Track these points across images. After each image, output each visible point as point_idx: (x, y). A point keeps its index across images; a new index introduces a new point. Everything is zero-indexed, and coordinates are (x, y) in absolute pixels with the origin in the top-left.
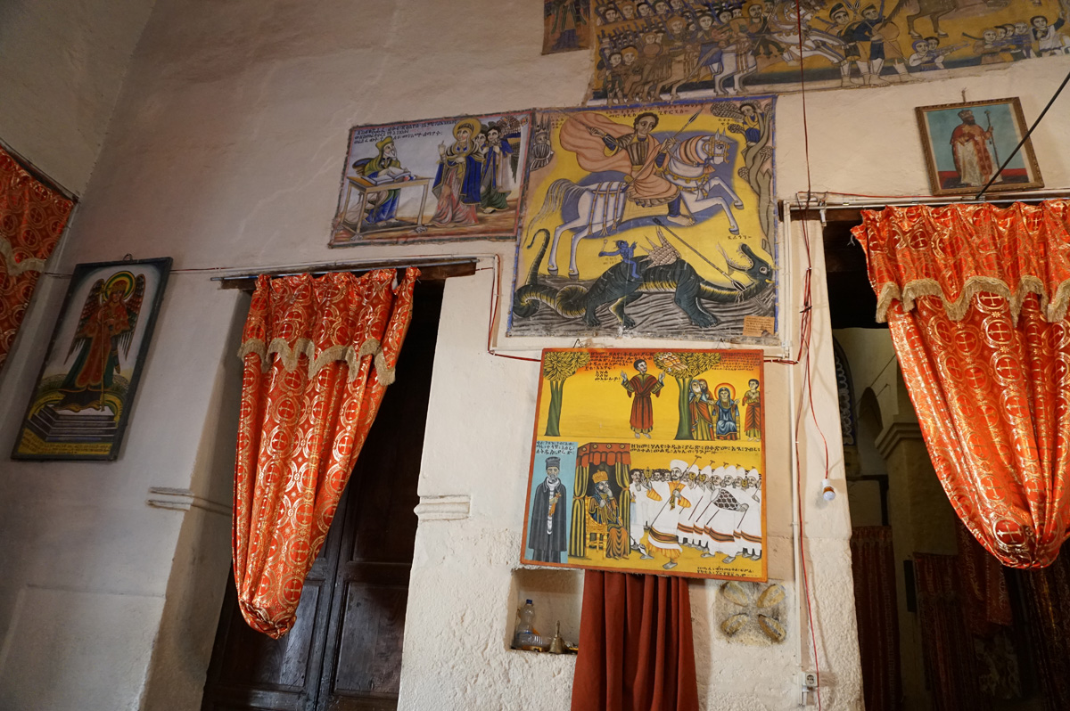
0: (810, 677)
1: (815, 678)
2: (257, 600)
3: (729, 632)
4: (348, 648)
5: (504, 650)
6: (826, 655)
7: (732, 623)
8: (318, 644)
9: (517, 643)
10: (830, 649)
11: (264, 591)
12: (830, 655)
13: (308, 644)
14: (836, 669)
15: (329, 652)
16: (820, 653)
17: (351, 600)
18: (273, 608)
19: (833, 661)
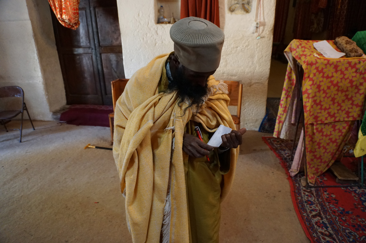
0: (257, 24)
1: (259, 24)
2: (64, 16)
3: (232, 10)
4: (101, 31)
5: (155, 24)
6: (264, 16)
7: (233, 7)
8: (90, 31)
9: (159, 21)
10: (265, 14)
11: (65, 13)
12: (265, 16)
13: (87, 31)
14: (266, 20)
15: (95, 33)
16: (262, 15)
17: (98, 14)
18: (70, 19)
19: (265, 18)
